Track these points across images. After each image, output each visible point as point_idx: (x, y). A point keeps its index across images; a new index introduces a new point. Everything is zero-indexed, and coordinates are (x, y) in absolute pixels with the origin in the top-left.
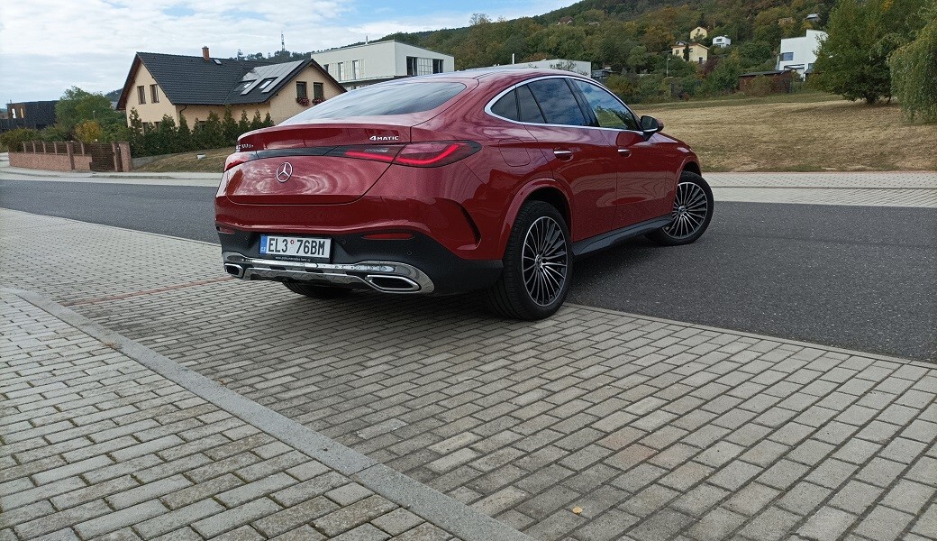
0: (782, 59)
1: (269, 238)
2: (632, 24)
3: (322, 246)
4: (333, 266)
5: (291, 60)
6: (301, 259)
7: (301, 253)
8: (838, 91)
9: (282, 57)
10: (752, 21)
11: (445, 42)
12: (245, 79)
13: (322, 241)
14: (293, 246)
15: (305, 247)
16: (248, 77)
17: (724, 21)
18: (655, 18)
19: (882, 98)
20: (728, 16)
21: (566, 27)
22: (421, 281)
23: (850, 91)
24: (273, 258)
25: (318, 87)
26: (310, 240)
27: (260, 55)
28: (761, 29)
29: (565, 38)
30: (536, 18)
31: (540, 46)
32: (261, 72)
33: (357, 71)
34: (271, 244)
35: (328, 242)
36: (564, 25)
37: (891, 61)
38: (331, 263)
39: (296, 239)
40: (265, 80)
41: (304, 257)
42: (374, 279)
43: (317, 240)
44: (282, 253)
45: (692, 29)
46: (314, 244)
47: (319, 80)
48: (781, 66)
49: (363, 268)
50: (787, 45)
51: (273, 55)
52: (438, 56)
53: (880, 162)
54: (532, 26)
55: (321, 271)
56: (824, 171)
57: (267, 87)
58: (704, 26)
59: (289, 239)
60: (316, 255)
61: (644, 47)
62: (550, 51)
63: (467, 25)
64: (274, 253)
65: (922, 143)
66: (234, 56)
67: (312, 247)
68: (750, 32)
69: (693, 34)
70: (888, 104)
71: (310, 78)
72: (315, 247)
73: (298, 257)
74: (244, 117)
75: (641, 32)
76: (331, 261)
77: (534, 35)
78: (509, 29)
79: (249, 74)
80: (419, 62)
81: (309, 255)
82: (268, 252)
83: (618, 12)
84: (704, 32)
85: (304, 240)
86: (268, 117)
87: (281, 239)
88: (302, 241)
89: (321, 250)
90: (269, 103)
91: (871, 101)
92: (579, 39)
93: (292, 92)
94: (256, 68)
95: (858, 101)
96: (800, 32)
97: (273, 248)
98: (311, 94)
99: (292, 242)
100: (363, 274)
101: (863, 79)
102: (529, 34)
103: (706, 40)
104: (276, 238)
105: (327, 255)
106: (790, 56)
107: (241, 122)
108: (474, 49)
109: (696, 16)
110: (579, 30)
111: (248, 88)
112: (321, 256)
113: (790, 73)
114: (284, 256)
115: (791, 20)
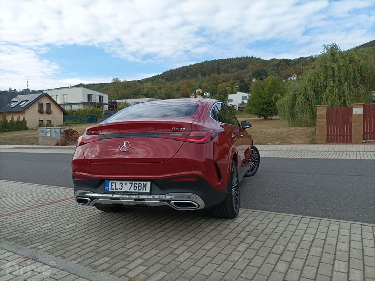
0: (229, 102)
1: (110, 182)
2: (175, 86)
3: (145, 186)
4: (151, 197)
5: (31, 93)
6: (132, 193)
7: (132, 190)
8: (255, 114)
9: (26, 92)
10: (217, 87)
11: (101, 89)
12: (12, 100)
13: (145, 183)
14: (127, 187)
15: (134, 186)
16: (14, 99)
17: (207, 86)
18: (183, 84)
19: (270, 117)
20: (208, 85)
21: (150, 86)
22: (199, 202)
23: (259, 114)
24: (113, 193)
25: (49, 105)
26: (138, 183)
27: (15, 90)
28: (220, 90)
29: (150, 89)
30: (138, 81)
31: (140, 93)
32: (20, 98)
33: (65, 99)
34: (112, 186)
35: (149, 184)
36: (150, 85)
37: (278, 104)
38: (151, 195)
39: (128, 182)
40: (23, 101)
41: (133, 192)
42: (175, 203)
43: (142, 183)
44: (119, 190)
45: (196, 89)
46: (140, 185)
47: (49, 102)
48: (229, 104)
49: (168, 197)
50: (230, 97)
51: (22, 90)
52: (101, 94)
53: (284, 140)
54: (137, 84)
55: (144, 200)
56: (267, 144)
57: (24, 104)
58: (201, 88)
59: (124, 182)
60: (141, 191)
61: (180, 95)
62: (144, 95)
63: (110, 82)
64: (114, 190)
65: (294, 134)
66: (8, 90)
67: (139, 186)
68: (217, 91)
69: (197, 91)
70: (272, 119)
71: (45, 101)
72: (141, 187)
73: (130, 192)
74: (13, 118)
75: (179, 89)
76: (150, 194)
77: (138, 88)
78: (128, 85)
79: (14, 98)
80: (93, 96)
81: (137, 191)
82: (110, 190)
83: (169, 81)
84: (200, 90)
85: (134, 182)
86: (24, 119)
87: (118, 183)
88: (132, 183)
89: (144, 188)
90: (24, 112)
91: (266, 118)
92: (156, 91)
93: (36, 107)
94: (18, 96)
95: (262, 118)
96: (233, 92)
97: (113, 187)
98: (45, 109)
99: (126, 184)
100: (169, 201)
101: (263, 110)
102: (136, 87)
103: (202, 93)
104: (115, 182)
105: (148, 190)
106: (231, 101)
107: (11, 121)
108: (114, 92)
109: (198, 84)
110: (156, 87)
111: (13, 105)
112: (144, 191)
113: (233, 107)
114: (121, 192)
115: (230, 88)
